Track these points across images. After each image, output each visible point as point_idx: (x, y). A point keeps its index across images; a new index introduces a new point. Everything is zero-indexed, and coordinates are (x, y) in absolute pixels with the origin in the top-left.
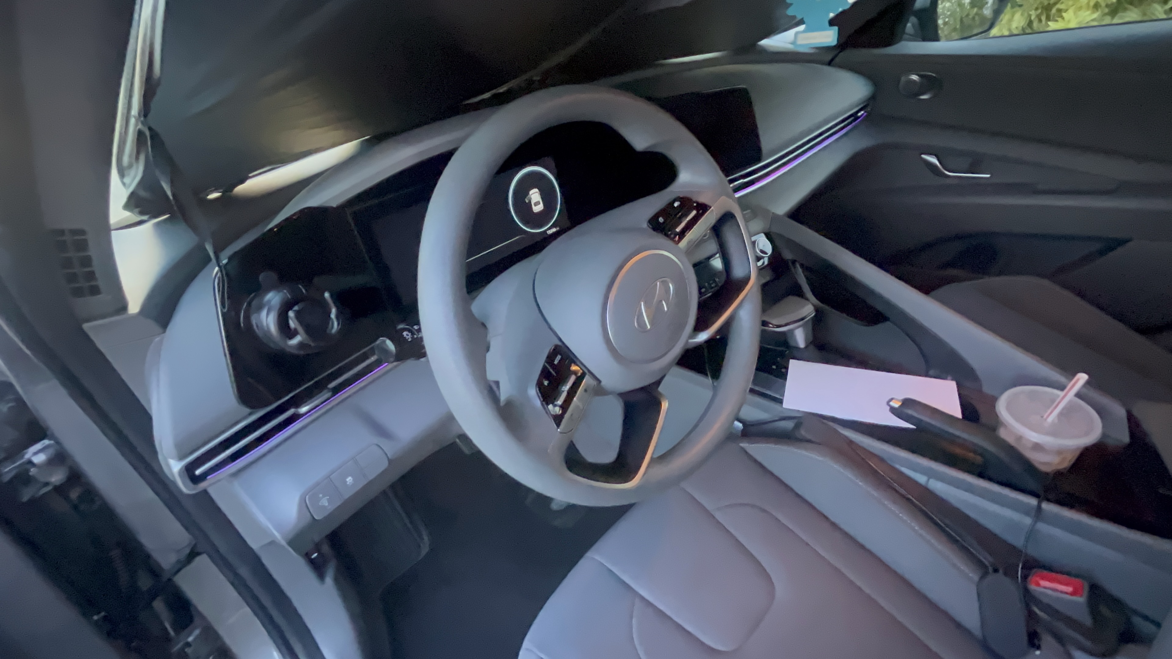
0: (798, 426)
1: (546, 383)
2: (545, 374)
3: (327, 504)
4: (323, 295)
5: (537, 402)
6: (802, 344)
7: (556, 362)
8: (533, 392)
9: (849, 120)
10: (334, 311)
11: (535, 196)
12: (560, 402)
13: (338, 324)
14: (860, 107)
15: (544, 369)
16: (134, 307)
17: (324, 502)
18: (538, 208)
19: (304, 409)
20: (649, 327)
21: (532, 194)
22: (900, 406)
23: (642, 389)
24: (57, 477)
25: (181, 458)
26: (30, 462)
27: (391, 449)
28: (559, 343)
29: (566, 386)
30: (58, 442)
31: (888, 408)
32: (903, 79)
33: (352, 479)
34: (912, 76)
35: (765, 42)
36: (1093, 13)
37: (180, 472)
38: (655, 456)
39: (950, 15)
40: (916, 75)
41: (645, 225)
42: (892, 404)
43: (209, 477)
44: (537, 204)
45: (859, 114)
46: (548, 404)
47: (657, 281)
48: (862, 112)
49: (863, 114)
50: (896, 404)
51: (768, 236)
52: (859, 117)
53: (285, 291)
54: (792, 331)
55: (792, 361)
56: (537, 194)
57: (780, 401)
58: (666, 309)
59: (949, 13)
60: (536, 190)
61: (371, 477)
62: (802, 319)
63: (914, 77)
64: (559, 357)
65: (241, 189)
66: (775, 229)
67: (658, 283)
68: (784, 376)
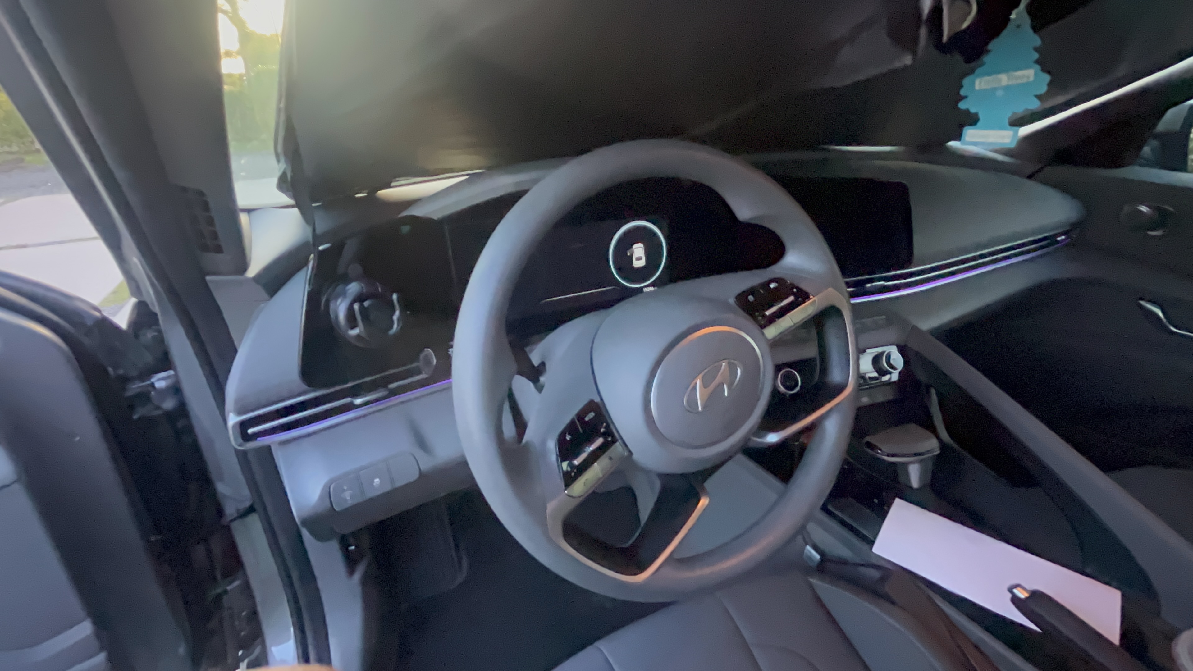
0: (883, 580)
1: (568, 438)
2: (571, 428)
3: (348, 498)
4: (392, 296)
5: (553, 457)
6: (915, 482)
7: (587, 419)
8: (552, 445)
9: (1042, 243)
10: (397, 313)
11: (638, 251)
12: (577, 461)
13: (398, 325)
14: (1060, 231)
15: (572, 423)
16: (252, 272)
17: (347, 495)
18: (639, 264)
19: (358, 401)
20: (700, 409)
21: (635, 248)
22: (1027, 598)
23: (683, 475)
24: (169, 404)
25: (239, 413)
26: (152, 385)
27: (427, 463)
28: (597, 400)
29: (589, 447)
30: (176, 375)
31: (1010, 596)
32: (1127, 209)
33: (379, 481)
34: (1142, 207)
37: (234, 426)
38: (676, 556)
40: (1147, 206)
41: (732, 301)
42: (1018, 592)
43: (259, 439)
44: (639, 259)
45: (1059, 239)
46: (563, 460)
47: (724, 361)
48: (1063, 237)
49: (1063, 240)
50: (1022, 594)
51: (902, 350)
52: (1058, 242)
53: (363, 285)
54: (905, 465)
55: (897, 501)
56: (641, 249)
57: (872, 543)
58: (726, 394)
60: (641, 245)
61: (399, 483)
62: (920, 454)
63: (1144, 209)
64: (592, 415)
65: (383, 193)
66: (914, 345)
67: (724, 364)
68: (883, 515)
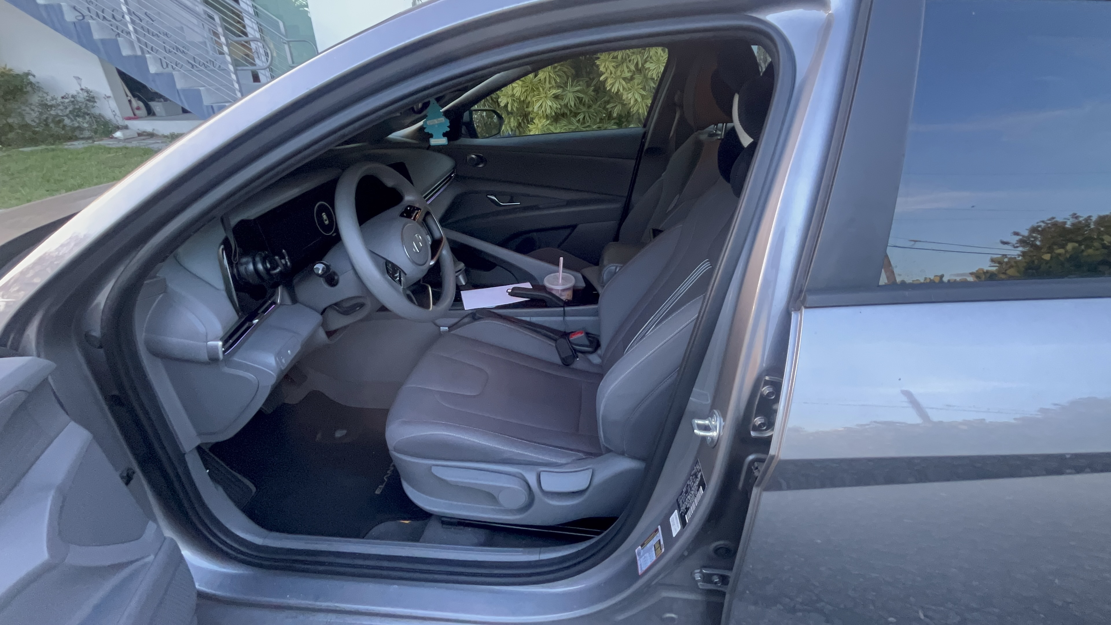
6: (463, 283)
9: (448, 179)
14: (451, 172)
17: (284, 361)
18: (327, 223)
21: (323, 216)
22: (512, 291)
32: (468, 158)
33: (290, 352)
35: (390, 136)
36: (547, 120)
39: (479, 122)
40: (474, 155)
44: (326, 220)
48: (453, 175)
50: (510, 290)
52: (452, 177)
56: (325, 215)
59: (478, 121)
60: (324, 213)
62: (461, 270)
63: (473, 156)
